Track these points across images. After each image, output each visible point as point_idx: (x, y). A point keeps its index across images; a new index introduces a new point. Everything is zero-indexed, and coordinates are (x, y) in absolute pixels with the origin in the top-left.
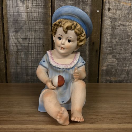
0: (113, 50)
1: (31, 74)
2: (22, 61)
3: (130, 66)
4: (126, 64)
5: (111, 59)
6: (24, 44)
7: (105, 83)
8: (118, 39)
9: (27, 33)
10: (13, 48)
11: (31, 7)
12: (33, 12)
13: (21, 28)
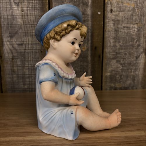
0: (117, 54)
1: (29, 83)
2: (18, 69)
3: (135, 72)
4: (131, 69)
5: (115, 64)
6: (20, 50)
7: (109, 90)
8: (122, 43)
9: (23, 39)
10: (8, 55)
11: (26, 10)
12: (29, 15)
13: (16, 33)
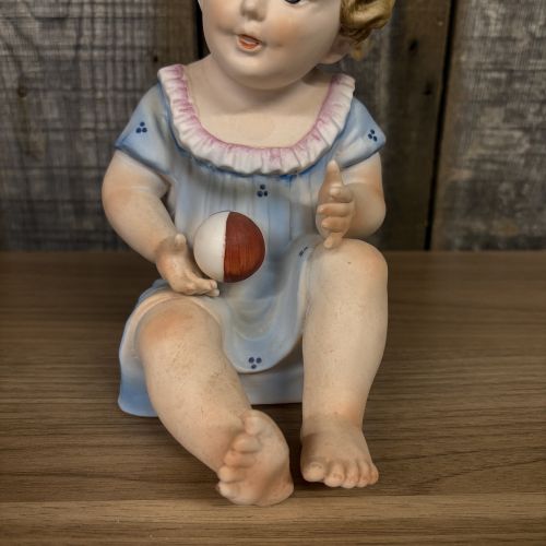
0: (510, 81)
2: (48, 144)
5: (497, 128)
6: (52, 48)
7: (462, 249)
8: (541, 22)
